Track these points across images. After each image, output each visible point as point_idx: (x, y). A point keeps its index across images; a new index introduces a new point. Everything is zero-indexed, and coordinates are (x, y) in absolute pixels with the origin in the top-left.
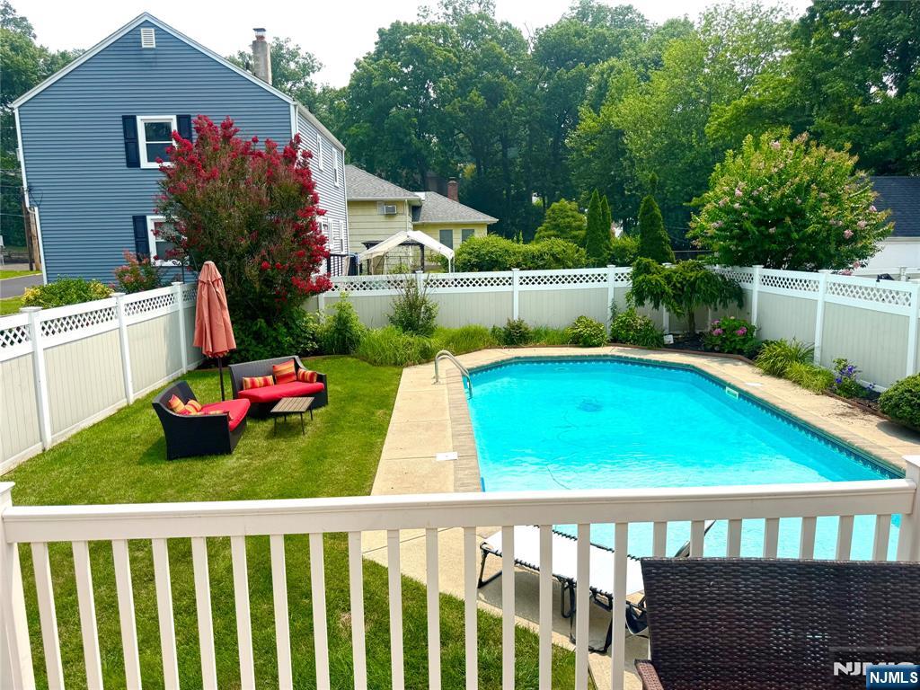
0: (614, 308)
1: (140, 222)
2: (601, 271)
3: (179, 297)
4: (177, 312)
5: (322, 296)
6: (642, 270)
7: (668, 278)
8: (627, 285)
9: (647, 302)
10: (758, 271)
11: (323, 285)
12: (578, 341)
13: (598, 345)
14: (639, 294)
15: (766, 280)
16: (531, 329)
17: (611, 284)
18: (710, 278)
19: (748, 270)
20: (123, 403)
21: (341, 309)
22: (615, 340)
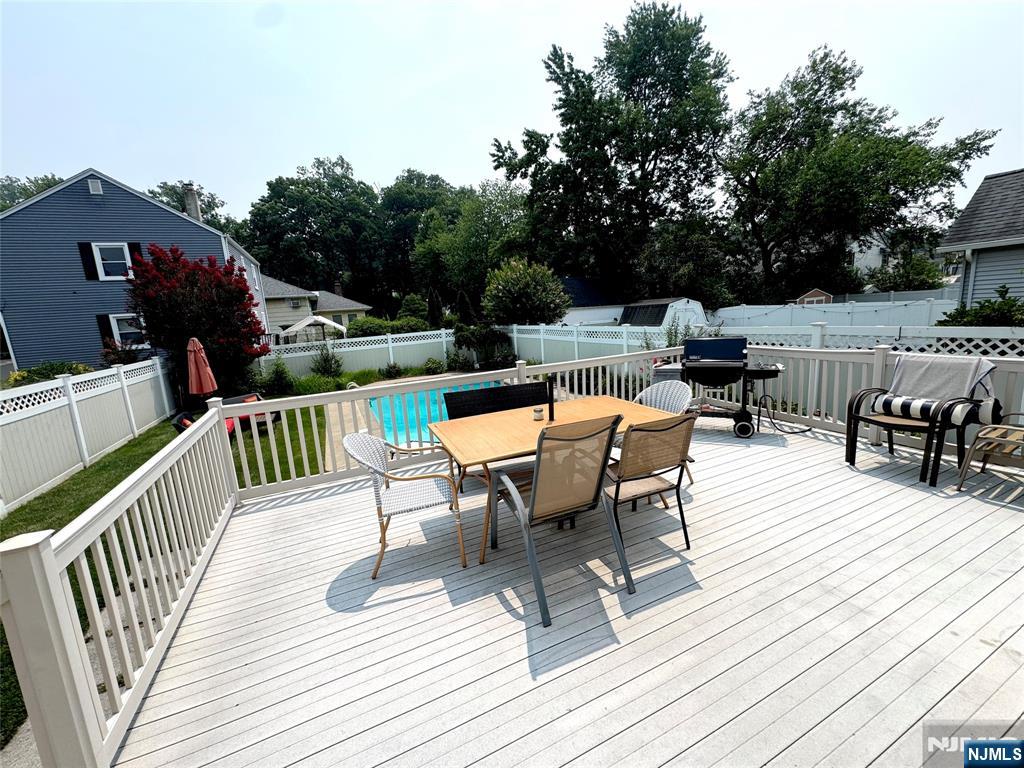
0: (447, 352)
1: (103, 323)
2: (438, 332)
3: (158, 366)
4: (158, 377)
5: (263, 358)
6: (458, 330)
8: (453, 339)
9: (464, 347)
10: (515, 327)
12: (430, 371)
13: (441, 374)
14: (459, 343)
15: (519, 331)
16: (402, 367)
17: (444, 339)
19: (510, 327)
20: (130, 437)
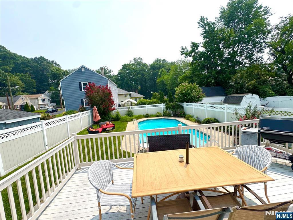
0: (163, 111)
1: (82, 100)
3: (90, 112)
4: (89, 115)
5: (114, 111)
6: (167, 104)
7: (171, 105)
8: (165, 106)
10: (185, 103)
11: (114, 109)
12: (157, 116)
13: (161, 117)
14: (167, 108)
15: (186, 105)
16: (150, 115)
17: (162, 107)
18: (178, 105)
19: (183, 103)
20: (81, 130)
21: (117, 113)
22: (164, 116)
